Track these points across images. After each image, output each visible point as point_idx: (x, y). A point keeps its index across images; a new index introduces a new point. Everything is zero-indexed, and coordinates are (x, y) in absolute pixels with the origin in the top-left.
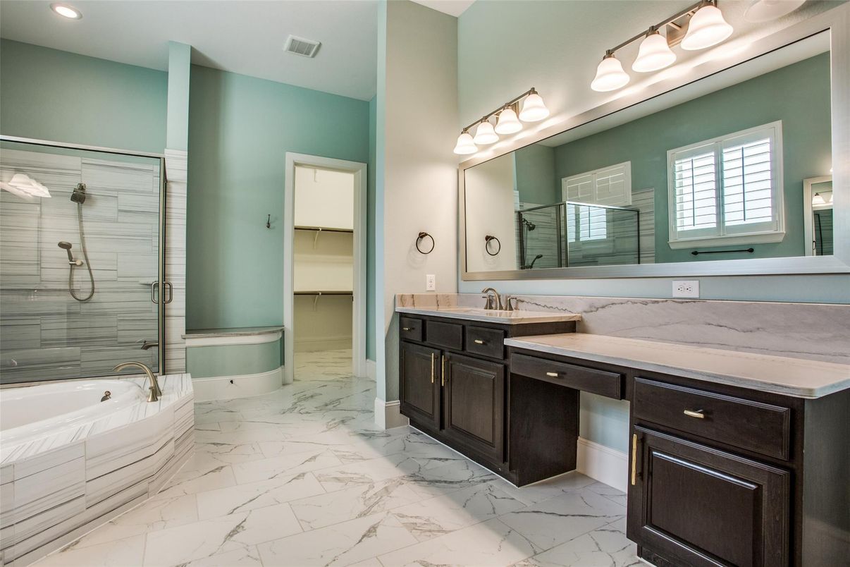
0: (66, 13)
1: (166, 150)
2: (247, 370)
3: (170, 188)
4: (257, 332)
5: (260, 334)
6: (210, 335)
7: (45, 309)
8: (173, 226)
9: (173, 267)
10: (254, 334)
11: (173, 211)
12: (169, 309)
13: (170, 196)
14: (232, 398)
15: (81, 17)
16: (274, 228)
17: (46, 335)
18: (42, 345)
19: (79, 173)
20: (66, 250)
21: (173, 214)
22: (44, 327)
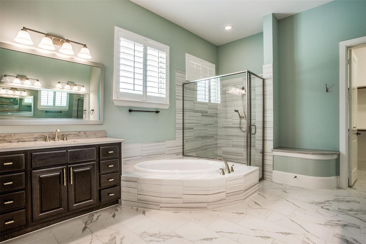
0: (228, 28)
1: (263, 65)
2: (306, 172)
3: (266, 82)
4: (312, 153)
5: (313, 154)
6: (284, 151)
7: (234, 134)
8: (267, 99)
9: (267, 118)
10: (309, 154)
11: (267, 92)
12: (266, 137)
13: (266, 86)
14: (295, 185)
15: (232, 27)
16: (331, 91)
17: (234, 143)
18: (233, 146)
19: (242, 83)
20: (237, 113)
21: (267, 94)
22: (234, 140)
